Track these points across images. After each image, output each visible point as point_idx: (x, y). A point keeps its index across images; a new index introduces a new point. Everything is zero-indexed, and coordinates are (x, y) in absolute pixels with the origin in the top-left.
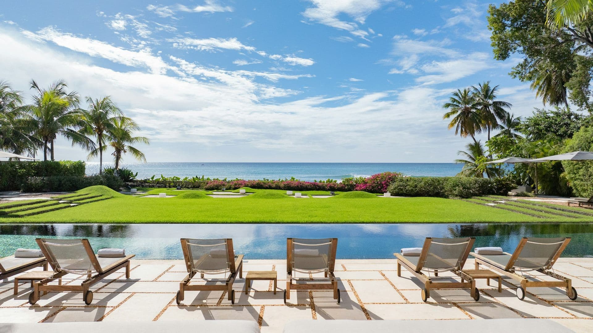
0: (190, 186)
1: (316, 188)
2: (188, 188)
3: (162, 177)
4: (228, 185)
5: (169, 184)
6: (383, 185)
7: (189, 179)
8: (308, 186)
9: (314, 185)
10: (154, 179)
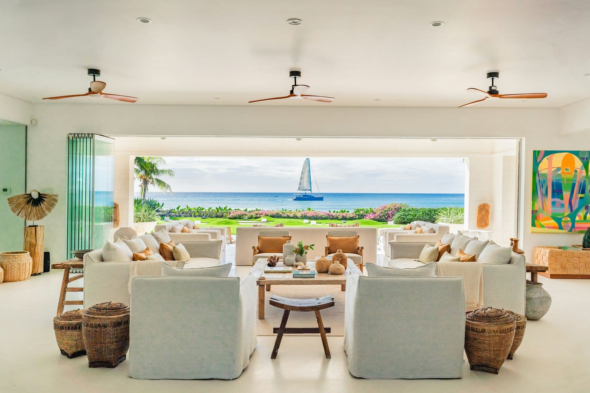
0: (213, 216)
1: (330, 217)
2: (212, 217)
3: (187, 207)
4: (249, 215)
5: (194, 213)
6: (389, 214)
7: (212, 209)
8: (323, 215)
9: (328, 215)
10: (179, 209)
